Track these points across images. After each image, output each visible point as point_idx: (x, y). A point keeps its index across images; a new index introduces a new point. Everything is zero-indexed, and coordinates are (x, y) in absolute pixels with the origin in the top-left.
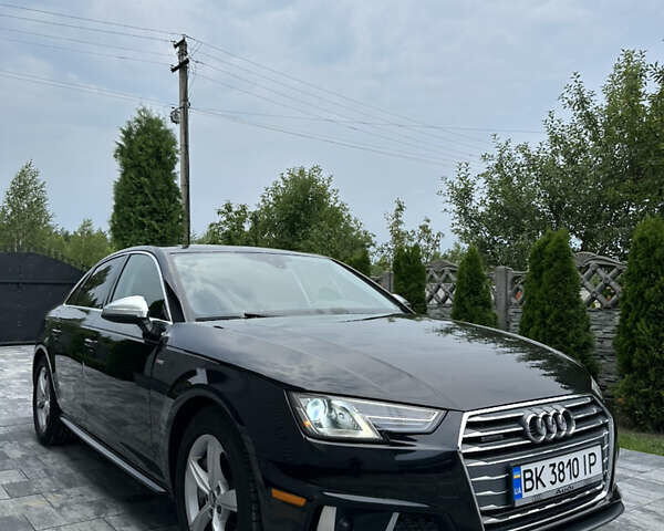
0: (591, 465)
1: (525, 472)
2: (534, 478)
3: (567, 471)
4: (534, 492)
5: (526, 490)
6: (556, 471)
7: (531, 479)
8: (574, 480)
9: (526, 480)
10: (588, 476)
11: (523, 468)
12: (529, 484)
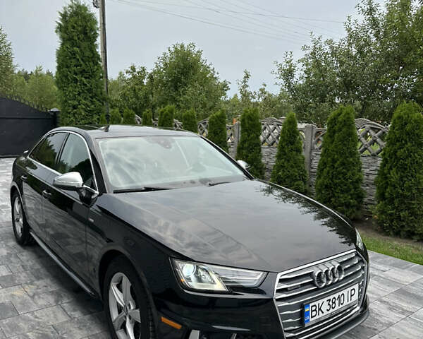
0: (351, 296)
1: (312, 307)
2: (317, 309)
3: (337, 302)
4: (317, 317)
5: (312, 317)
6: (331, 303)
7: (315, 310)
8: (341, 306)
9: (312, 311)
10: (350, 302)
11: (311, 305)
12: (314, 313)
